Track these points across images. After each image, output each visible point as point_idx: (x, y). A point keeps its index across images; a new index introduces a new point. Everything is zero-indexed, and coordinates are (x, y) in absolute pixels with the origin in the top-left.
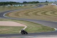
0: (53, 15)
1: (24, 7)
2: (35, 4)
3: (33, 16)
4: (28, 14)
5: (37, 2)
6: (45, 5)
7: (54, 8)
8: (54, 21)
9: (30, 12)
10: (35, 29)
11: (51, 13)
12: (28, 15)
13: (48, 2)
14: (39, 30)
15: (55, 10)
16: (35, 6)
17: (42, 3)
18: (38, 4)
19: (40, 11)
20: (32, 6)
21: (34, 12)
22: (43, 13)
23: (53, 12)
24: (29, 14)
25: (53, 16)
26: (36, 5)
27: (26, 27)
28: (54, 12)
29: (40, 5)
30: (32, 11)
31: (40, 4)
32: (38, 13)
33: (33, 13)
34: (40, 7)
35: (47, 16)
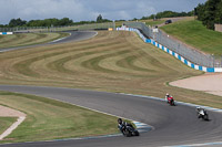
0: (126, 70)
1: (14, 39)
2: (55, 29)
3: (50, 75)
4: (30, 67)
5: (66, 22)
6: (97, 33)
7: (130, 45)
8: (130, 92)
9: (36, 59)
10: (57, 126)
11: (118, 63)
12: (29, 70)
13: (106, 21)
14: (73, 129)
15: (136, 53)
16: (58, 35)
17: (83, 23)
18: (69, 28)
19: (78, 56)
20: (44, 36)
21: (54, 58)
22: (89, 64)
23: (126, 59)
24: (34, 66)
25: (127, 74)
26: (62, 33)
27: (22, 118)
28: (130, 60)
29: (78, 34)
30: (45, 57)
31: (75, 27)
32: (70, 62)
33: (49, 65)
34: (78, 41)
35: (103, 74)
